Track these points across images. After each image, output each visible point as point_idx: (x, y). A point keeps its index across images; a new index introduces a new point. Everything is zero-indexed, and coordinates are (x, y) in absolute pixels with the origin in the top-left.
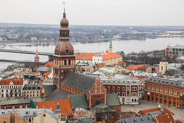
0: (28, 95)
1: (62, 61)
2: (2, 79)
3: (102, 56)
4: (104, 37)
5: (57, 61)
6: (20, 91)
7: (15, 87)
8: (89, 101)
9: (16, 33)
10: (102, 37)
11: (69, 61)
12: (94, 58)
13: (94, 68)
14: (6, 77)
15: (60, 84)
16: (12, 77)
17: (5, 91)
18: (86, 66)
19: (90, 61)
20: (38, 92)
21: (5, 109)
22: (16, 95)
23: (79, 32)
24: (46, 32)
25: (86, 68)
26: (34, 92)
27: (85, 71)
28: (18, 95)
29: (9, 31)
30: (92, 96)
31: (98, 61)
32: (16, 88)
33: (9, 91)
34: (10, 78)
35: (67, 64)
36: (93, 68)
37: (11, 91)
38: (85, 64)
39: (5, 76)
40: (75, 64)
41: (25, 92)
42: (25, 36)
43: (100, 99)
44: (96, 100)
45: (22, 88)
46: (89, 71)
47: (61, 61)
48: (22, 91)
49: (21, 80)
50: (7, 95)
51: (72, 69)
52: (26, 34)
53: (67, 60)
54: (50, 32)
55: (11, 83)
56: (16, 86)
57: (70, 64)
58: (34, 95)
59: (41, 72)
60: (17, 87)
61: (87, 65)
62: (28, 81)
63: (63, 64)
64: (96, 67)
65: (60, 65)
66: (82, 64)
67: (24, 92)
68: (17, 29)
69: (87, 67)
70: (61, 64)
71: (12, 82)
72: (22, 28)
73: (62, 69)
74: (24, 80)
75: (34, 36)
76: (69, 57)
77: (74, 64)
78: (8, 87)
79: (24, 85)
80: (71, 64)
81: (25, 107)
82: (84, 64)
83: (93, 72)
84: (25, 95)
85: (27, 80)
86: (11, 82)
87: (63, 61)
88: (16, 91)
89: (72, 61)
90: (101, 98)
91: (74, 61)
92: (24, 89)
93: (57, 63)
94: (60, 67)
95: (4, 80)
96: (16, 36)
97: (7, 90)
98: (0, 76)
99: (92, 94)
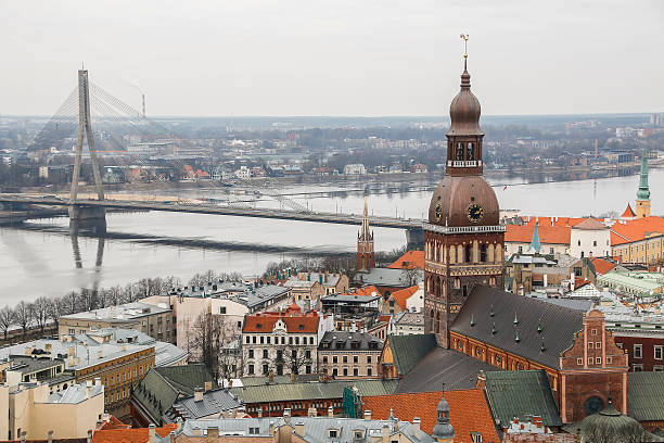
0: (335, 371)
1: (456, 246)
2: (247, 311)
3: (608, 228)
4: (617, 156)
5: (438, 249)
6: (308, 355)
7: (291, 338)
8: (559, 400)
9: (295, 150)
10: (607, 156)
11: (483, 248)
12: (575, 235)
13: (577, 275)
14: (261, 306)
15: (449, 333)
16: (283, 305)
17: (258, 355)
18: (545, 267)
19: (560, 250)
20: (369, 360)
21: (260, 415)
22: (295, 369)
23: (521, 142)
24: (400, 144)
25: (545, 274)
26: (356, 360)
27: (541, 284)
28: (302, 370)
29: (271, 147)
30: (572, 381)
31: (593, 249)
32: (294, 344)
33: (273, 355)
34: (276, 307)
35: (476, 258)
36: (573, 275)
37: (280, 354)
38: (543, 260)
39: (259, 301)
40: (503, 258)
41: (325, 360)
42: (325, 161)
43: (604, 393)
44: (588, 396)
45: (315, 343)
46: (558, 285)
47: (452, 248)
48: (314, 355)
49: (311, 315)
50: (266, 367)
51: (493, 276)
52: (330, 155)
53: (476, 244)
54: (414, 145)
55: (280, 327)
56: (293, 336)
57: (483, 258)
58: (356, 371)
59: (379, 287)
60: (297, 340)
61: (550, 262)
62: (335, 319)
63: (461, 259)
64: (584, 271)
65: (448, 264)
66: (529, 260)
67: (321, 357)
68: (298, 136)
69: (552, 271)
70: (452, 261)
71: (280, 321)
72: (317, 132)
73: (457, 277)
74: (321, 315)
75: (355, 160)
76: (479, 235)
77: (499, 259)
78: (269, 339)
79: (321, 334)
80: (490, 257)
81: (326, 414)
82: (538, 260)
83: (572, 288)
84: (325, 371)
85: (332, 318)
86: (277, 324)
87: (461, 249)
88: (294, 353)
89: (491, 247)
90: (608, 388)
91: (499, 246)
92: (320, 348)
93: (438, 255)
94: (449, 271)
95: (255, 315)
96: (297, 162)
97: (265, 352)
98: (244, 303)
99: (573, 372)
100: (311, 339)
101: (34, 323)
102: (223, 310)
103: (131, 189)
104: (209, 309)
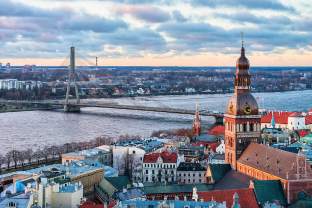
0: (185, 180)
1: (239, 124)
2: (145, 152)
3: (304, 117)
4: (305, 85)
5: (231, 126)
6: (172, 172)
7: (165, 165)
8: (287, 193)
9: (163, 82)
10: (301, 84)
11: (251, 125)
12: (290, 119)
13: (292, 137)
14: (150, 150)
15: (236, 163)
16: (160, 150)
17: (150, 173)
18: (277, 134)
19: (283, 126)
20: (200, 175)
21: (153, 199)
22: (167, 179)
24: (210, 79)
25: (278, 136)
26: (194, 175)
27: (275, 141)
28: (170, 180)
29: (152, 80)
30: (292, 185)
31: (298, 126)
32: (166, 167)
33: (156, 173)
34: (158, 151)
35: (248, 129)
36: (290, 138)
37: (160, 172)
38: (277, 131)
39: (149, 148)
40: (260, 129)
41: (180, 175)
42: (177, 86)
43: (306, 190)
44: (299, 191)
45: (176, 167)
46: (283, 142)
47: (238, 125)
48: (175, 173)
49: (173, 155)
50: (153, 178)
51: (256, 138)
52: (179, 83)
53: (248, 123)
54: (216, 79)
55: (160, 160)
56: (166, 164)
57: (252, 129)
58: (194, 180)
59: (203, 142)
60: (168, 166)
61: (280, 132)
62: (185, 157)
63: (241, 130)
64: (295, 136)
65: (236, 132)
66: (270, 131)
67: (178, 174)
68: (164, 75)
69: (281, 136)
70: (238, 131)
71: (160, 157)
72: (173, 74)
73: (240, 138)
74: (178, 155)
75: (190, 86)
76: (250, 119)
77: (258, 130)
78: (155, 165)
79: (178, 163)
80: (255, 130)
81: (183, 199)
82: (275, 131)
83: (290, 143)
84: (180, 180)
85: (183, 156)
86: (158, 159)
87: (241, 125)
88: (166, 172)
89: (255, 125)
90: (308, 188)
91: (258, 124)
92: (178, 169)
93: (231, 128)
94: (236, 135)
95: (148, 154)
96: (164, 86)
97: (153, 171)
98: (143, 149)
99: (293, 181)
100: (174, 166)
101: (50, 157)
102: (134, 152)
103: (92, 97)
104: (128, 151)
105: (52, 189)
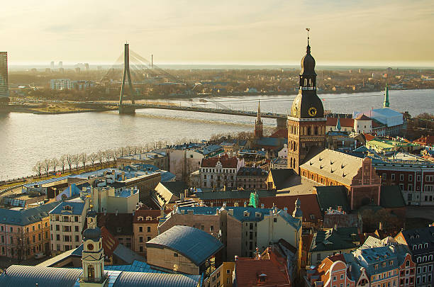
0: (245, 186)
2: (203, 157)
3: (371, 120)
5: (295, 129)
6: (232, 177)
7: (224, 170)
8: (350, 199)
11: (316, 129)
13: (358, 141)
14: (209, 155)
15: (299, 168)
16: (220, 154)
17: (209, 178)
19: (349, 129)
20: (261, 181)
21: (212, 205)
22: (226, 184)
25: (343, 140)
26: (255, 181)
27: (341, 145)
28: (229, 185)
30: (356, 190)
31: (365, 129)
32: (225, 172)
33: (215, 178)
35: (312, 133)
36: (356, 142)
37: (219, 177)
39: (209, 152)
40: (325, 133)
41: (240, 180)
43: (370, 195)
44: (363, 197)
46: (349, 146)
47: (302, 128)
48: (234, 178)
49: (234, 159)
50: (212, 183)
51: (320, 142)
53: (313, 126)
55: (219, 164)
57: (316, 133)
58: (254, 185)
60: (227, 171)
61: (346, 135)
63: (305, 134)
65: (300, 136)
66: (336, 134)
67: (238, 179)
69: (346, 139)
70: (302, 134)
71: (219, 162)
73: (304, 142)
74: (239, 160)
76: (315, 122)
77: (323, 133)
78: (214, 170)
79: (238, 168)
80: (319, 133)
83: (356, 148)
85: (244, 160)
86: (217, 163)
87: (305, 129)
88: (226, 177)
89: (319, 128)
91: (323, 127)
92: (238, 174)
93: (295, 131)
94: (300, 139)
95: (207, 159)
97: (212, 176)
98: (202, 153)
99: (356, 186)
100: (234, 171)
101: (105, 160)
102: (192, 156)
103: (147, 98)
104: (185, 155)
105: (107, 193)
